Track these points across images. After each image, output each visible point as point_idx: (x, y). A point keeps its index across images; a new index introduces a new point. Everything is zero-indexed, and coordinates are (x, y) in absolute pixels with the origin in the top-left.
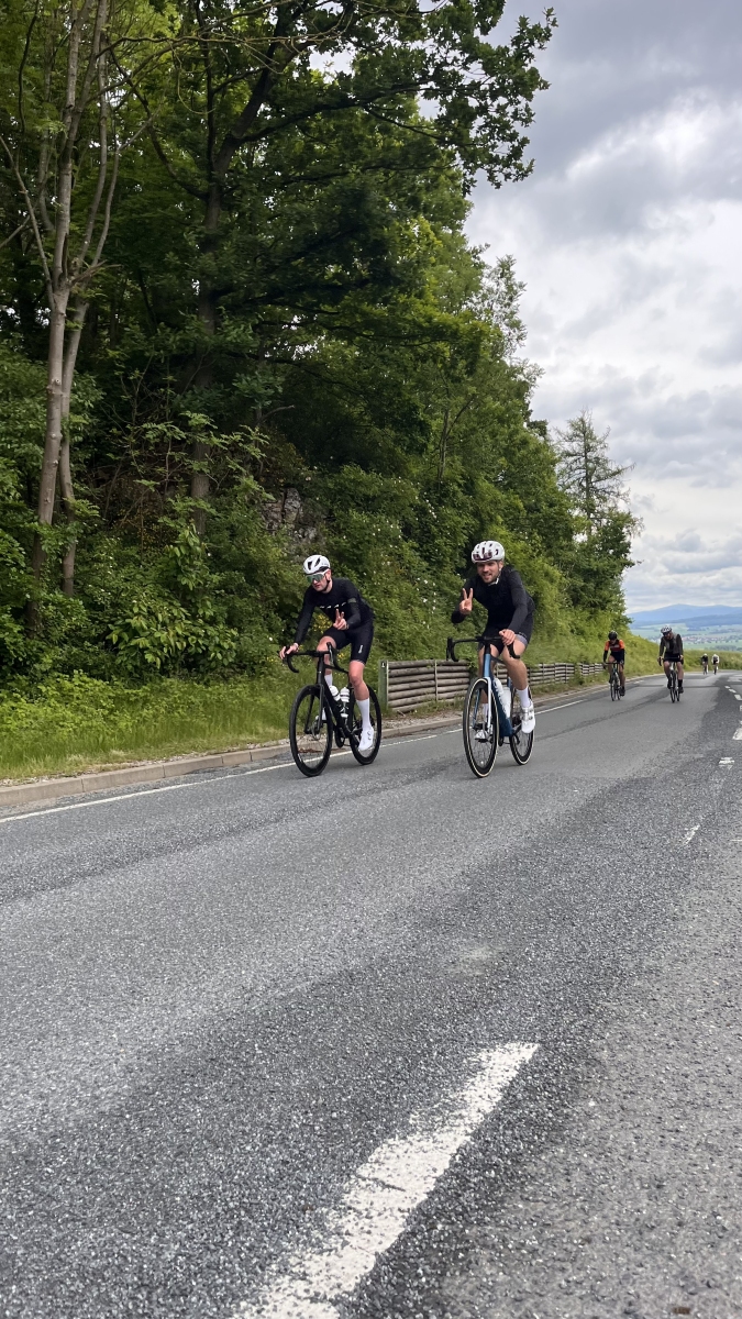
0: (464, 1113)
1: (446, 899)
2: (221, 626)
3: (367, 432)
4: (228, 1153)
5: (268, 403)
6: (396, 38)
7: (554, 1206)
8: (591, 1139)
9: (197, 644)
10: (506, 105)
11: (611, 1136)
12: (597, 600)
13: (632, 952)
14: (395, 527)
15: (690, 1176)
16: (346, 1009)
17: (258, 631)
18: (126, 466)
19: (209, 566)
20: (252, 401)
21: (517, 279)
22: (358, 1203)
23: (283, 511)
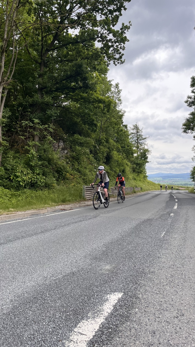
0: (103, 313)
1: (99, 252)
2: (41, 176)
3: (81, 126)
4: (38, 325)
5: (55, 118)
6: (91, 26)
7: (126, 339)
8: (136, 320)
9: (34, 180)
10: (118, 45)
11: (142, 319)
12: (139, 171)
13: (148, 267)
14: (88, 151)
15: (162, 330)
16: (72, 283)
17: (51, 177)
18: (17, 132)
19: (38, 160)
20: (51, 117)
21: (120, 88)
22: (74, 339)
23: (58, 145)
